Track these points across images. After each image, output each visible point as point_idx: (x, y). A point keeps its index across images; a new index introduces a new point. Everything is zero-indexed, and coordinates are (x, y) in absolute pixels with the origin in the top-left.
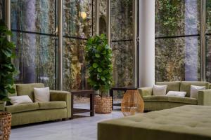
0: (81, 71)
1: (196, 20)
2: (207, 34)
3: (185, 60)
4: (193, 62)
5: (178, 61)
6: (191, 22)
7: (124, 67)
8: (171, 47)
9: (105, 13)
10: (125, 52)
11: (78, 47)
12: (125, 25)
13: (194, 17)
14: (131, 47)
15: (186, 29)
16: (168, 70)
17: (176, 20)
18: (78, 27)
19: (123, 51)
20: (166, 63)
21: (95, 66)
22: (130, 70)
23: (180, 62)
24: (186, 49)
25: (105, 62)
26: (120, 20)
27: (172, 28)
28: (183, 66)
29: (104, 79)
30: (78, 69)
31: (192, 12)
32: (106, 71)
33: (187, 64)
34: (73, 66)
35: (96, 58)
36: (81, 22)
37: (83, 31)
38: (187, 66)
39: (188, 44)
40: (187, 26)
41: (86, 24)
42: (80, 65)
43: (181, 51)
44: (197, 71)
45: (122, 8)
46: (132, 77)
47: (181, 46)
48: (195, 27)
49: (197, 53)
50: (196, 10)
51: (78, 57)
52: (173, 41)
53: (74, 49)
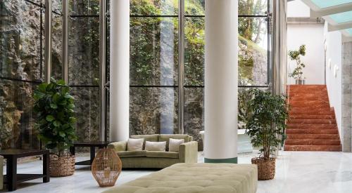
0: (20, 121)
1: (172, 70)
2: (186, 86)
3: (161, 110)
4: (169, 112)
5: (153, 111)
6: (167, 71)
7: (86, 116)
8: (145, 96)
9: (58, 51)
10: (87, 99)
11: (16, 91)
12: (87, 68)
13: (170, 67)
14: (95, 94)
15: (161, 78)
16: (142, 120)
17: (151, 69)
18: (16, 65)
19: (84, 97)
20: (139, 112)
21: (49, 119)
22: (94, 119)
23: (155, 112)
24: (161, 99)
25: (65, 114)
26: (79, 61)
27: (147, 76)
28: (159, 116)
29: (63, 135)
30: (14, 118)
31: (168, 62)
32: (67, 125)
33: (163, 113)
34: (7, 115)
35: (51, 109)
36: (21, 58)
37: (24, 71)
38: (163, 117)
39: (164, 93)
40: (163, 76)
41: (30, 62)
42: (18, 113)
43: (156, 100)
44: (173, 121)
45: (83, 47)
46: (96, 127)
47: (156, 96)
48: (171, 77)
49: (173, 103)
50: (172, 60)
51: (16, 103)
52: (147, 90)
53: (10, 93)
